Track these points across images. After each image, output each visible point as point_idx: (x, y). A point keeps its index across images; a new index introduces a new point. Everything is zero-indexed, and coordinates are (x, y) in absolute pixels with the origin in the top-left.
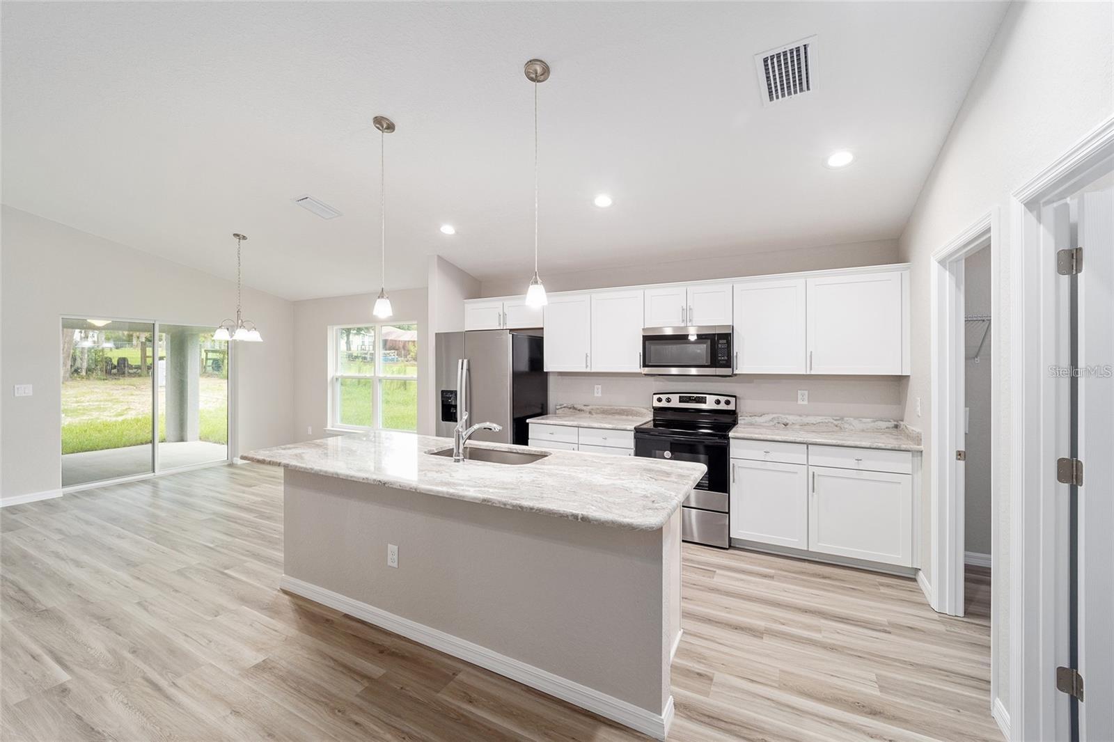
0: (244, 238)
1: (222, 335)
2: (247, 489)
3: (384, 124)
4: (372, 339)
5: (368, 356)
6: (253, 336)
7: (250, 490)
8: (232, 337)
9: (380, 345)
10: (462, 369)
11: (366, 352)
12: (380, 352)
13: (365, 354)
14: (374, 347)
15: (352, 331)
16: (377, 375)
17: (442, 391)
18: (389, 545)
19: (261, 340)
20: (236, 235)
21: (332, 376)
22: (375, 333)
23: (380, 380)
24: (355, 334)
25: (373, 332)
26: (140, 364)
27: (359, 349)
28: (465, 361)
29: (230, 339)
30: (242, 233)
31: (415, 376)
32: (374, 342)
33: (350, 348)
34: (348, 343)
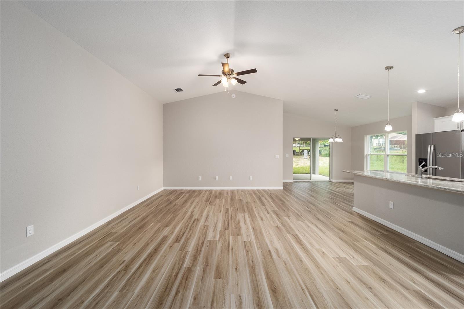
0: (337, 110)
1: (331, 140)
2: (337, 188)
3: (389, 68)
4: (384, 140)
5: (382, 148)
6: (340, 140)
7: (338, 188)
8: (334, 140)
9: (388, 143)
10: (430, 149)
11: (381, 146)
12: (388, 146)
13: (380, 147)
14: (385, 144)
15: (373, 137)
16: (386, 153)
17: (419, 159)
18: (390, 202)
19: (342, 141)
20: (335, 110)
21: (366, 154)
22: (386, 137)
23: (388, 155)
24: (375, 138)
25: (385, 137)
26: (298, 152)
27: (377, 144)
28: (433, 146)
29: (333, 141)
30: (336, 109)
31: (406, 154)
32: (385, 141)
33: (372, 145)
34: (371, 142)
